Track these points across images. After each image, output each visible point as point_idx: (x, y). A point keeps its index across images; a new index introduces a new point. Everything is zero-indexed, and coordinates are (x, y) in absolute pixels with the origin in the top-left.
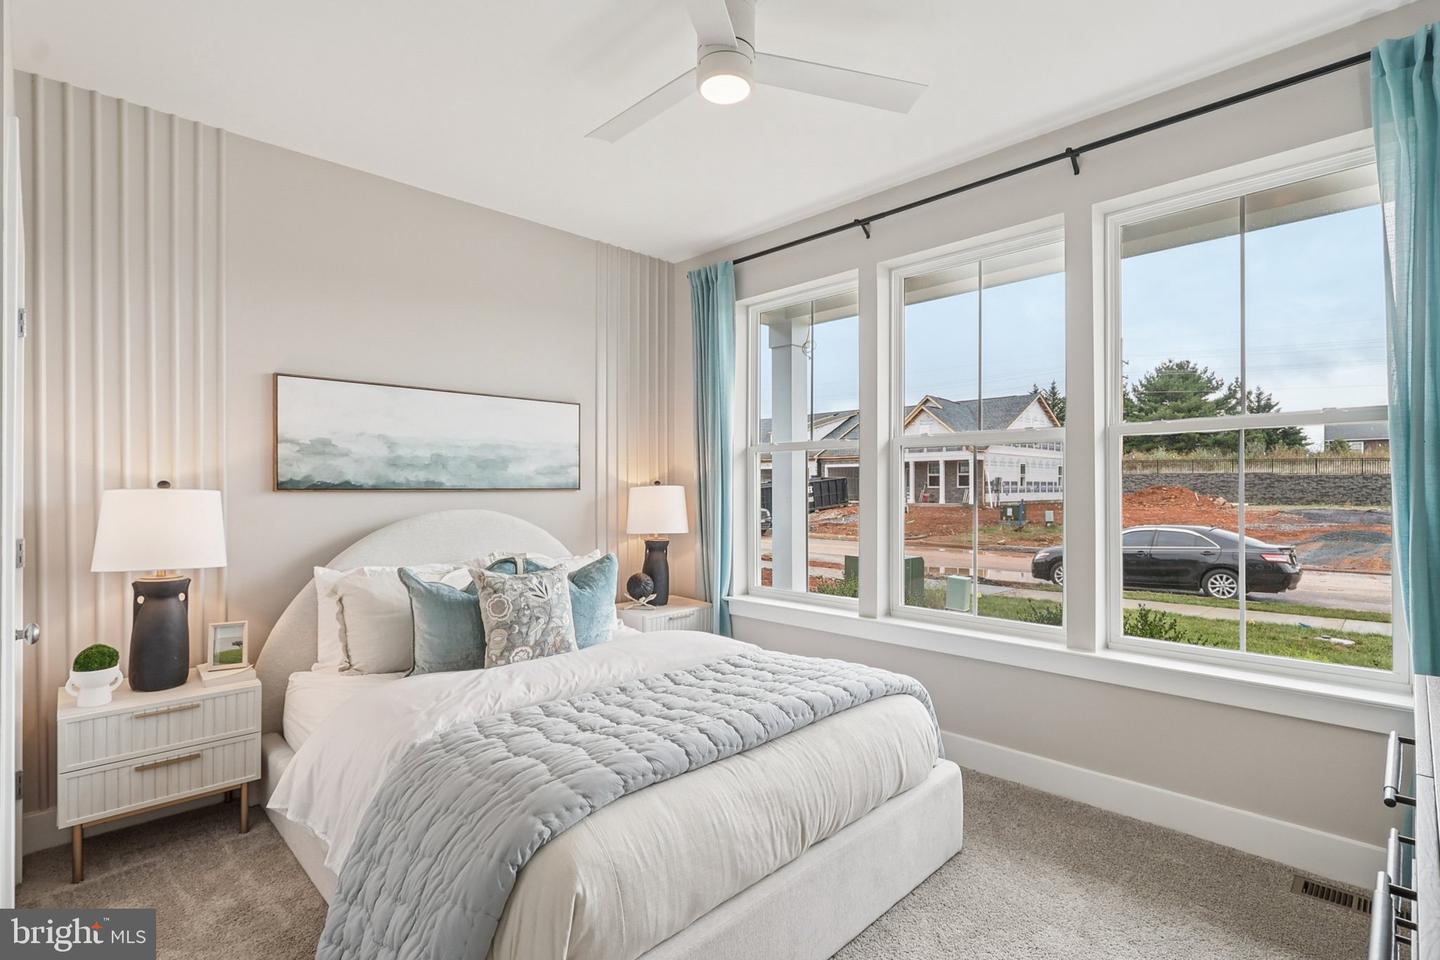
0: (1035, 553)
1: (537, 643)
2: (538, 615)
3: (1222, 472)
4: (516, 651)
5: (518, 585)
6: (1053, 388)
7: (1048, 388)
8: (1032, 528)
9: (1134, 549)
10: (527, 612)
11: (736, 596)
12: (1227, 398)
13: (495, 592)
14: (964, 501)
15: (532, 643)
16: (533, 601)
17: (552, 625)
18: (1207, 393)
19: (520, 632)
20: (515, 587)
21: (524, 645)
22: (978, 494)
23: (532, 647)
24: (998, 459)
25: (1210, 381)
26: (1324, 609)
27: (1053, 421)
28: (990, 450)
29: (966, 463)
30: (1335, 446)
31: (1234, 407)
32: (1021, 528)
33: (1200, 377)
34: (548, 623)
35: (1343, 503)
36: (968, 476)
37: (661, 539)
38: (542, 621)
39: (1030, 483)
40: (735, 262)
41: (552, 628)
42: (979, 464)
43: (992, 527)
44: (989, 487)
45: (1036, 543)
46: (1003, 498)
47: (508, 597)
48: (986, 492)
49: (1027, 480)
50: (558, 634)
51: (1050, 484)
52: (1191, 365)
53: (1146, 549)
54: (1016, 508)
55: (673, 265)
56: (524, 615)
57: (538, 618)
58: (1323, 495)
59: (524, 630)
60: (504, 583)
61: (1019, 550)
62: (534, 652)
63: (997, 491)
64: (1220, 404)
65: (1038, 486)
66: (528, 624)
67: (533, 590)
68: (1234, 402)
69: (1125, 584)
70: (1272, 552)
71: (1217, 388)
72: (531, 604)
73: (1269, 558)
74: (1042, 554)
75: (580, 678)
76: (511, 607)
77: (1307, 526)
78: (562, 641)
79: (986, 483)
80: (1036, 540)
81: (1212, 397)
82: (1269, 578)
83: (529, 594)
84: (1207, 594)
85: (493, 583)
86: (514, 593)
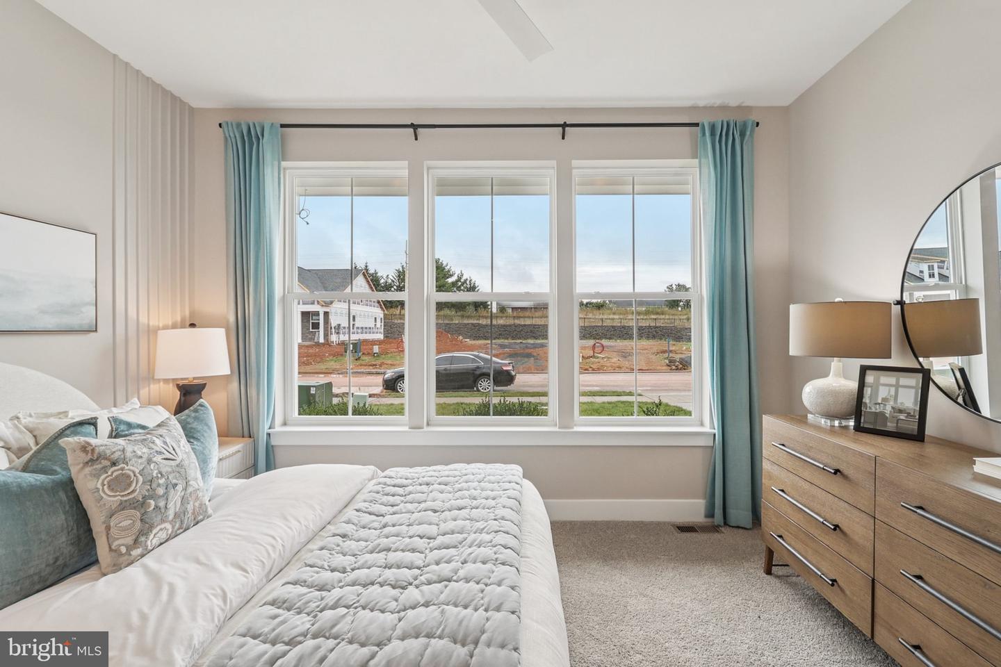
0: (384, 373)
1: (176, 515)
2: (174, 481)
3: (457, 322)
4: (154, 532)
5: (142, 450)
6: (366, 266)
7: (363, 267)
8: (364, 358)
9: (442, 367)
10: (162, 481)
11: (278, 428)
12: (457, 281)
13: (114, 464)
14: (316, 340)
15: (171, 517)
16: (166, 467)
17: (190, 490)
18: (448, 278)
19: (157, 507)
20: (139, 453)
21: (163, 521)
22: (326, 335)
23: (171, 522)
24: (339, 311)
25: (449, 271)
26: (529, 393)
27: (371, 288)
28: (334, 305)
29: (317, 314)
30: (502, 309)
31: (460, 287)
32: (359, 358)
33: (444, 269)
34: (185, 489)
35: (507, 339)
36: (319, 323)
37: (196, 382)
38: (179, 488)
39: (358, 328)
40: (283, 126)
41: (191, 493)
42: (326, 314)
43: (340, 358)
44: (333, 330)
45: (371, 367)
46: (344, 338)
47: (134, 467)
48: (331, 334)
49: (356, 326)
50: (197, 498)
51: (370, 328)
52: (440, 261)
53: (448, 366)
54: (355, 345)
55: (193, 108)
56: (159, 485)
57: (175, 485)
58: (500, 334)
59: (162, 504)
60: (123, 450)
61: (363, 373)
62: (173, 527)
63: (338, 333)
64: (454, 284)
65: (363, 330)
66: (166, 496)
67: (160, 453)
68: (460, 284)
69: (437, 389)
70: (506, 365)
71: (451, 276)
72: (164, 470)
73: (505, 368)
74: (389, 374)
75: (281, 539)
76: (141, 479)
77: (501, 351)
78: (201, 505)
79: (331, 328)
80: (371, 365)
81: (450, 280)
82: (504, 378)
83: (158, 458)
84: (478, 390)
85: (108, 452)
86: (140, 461)
